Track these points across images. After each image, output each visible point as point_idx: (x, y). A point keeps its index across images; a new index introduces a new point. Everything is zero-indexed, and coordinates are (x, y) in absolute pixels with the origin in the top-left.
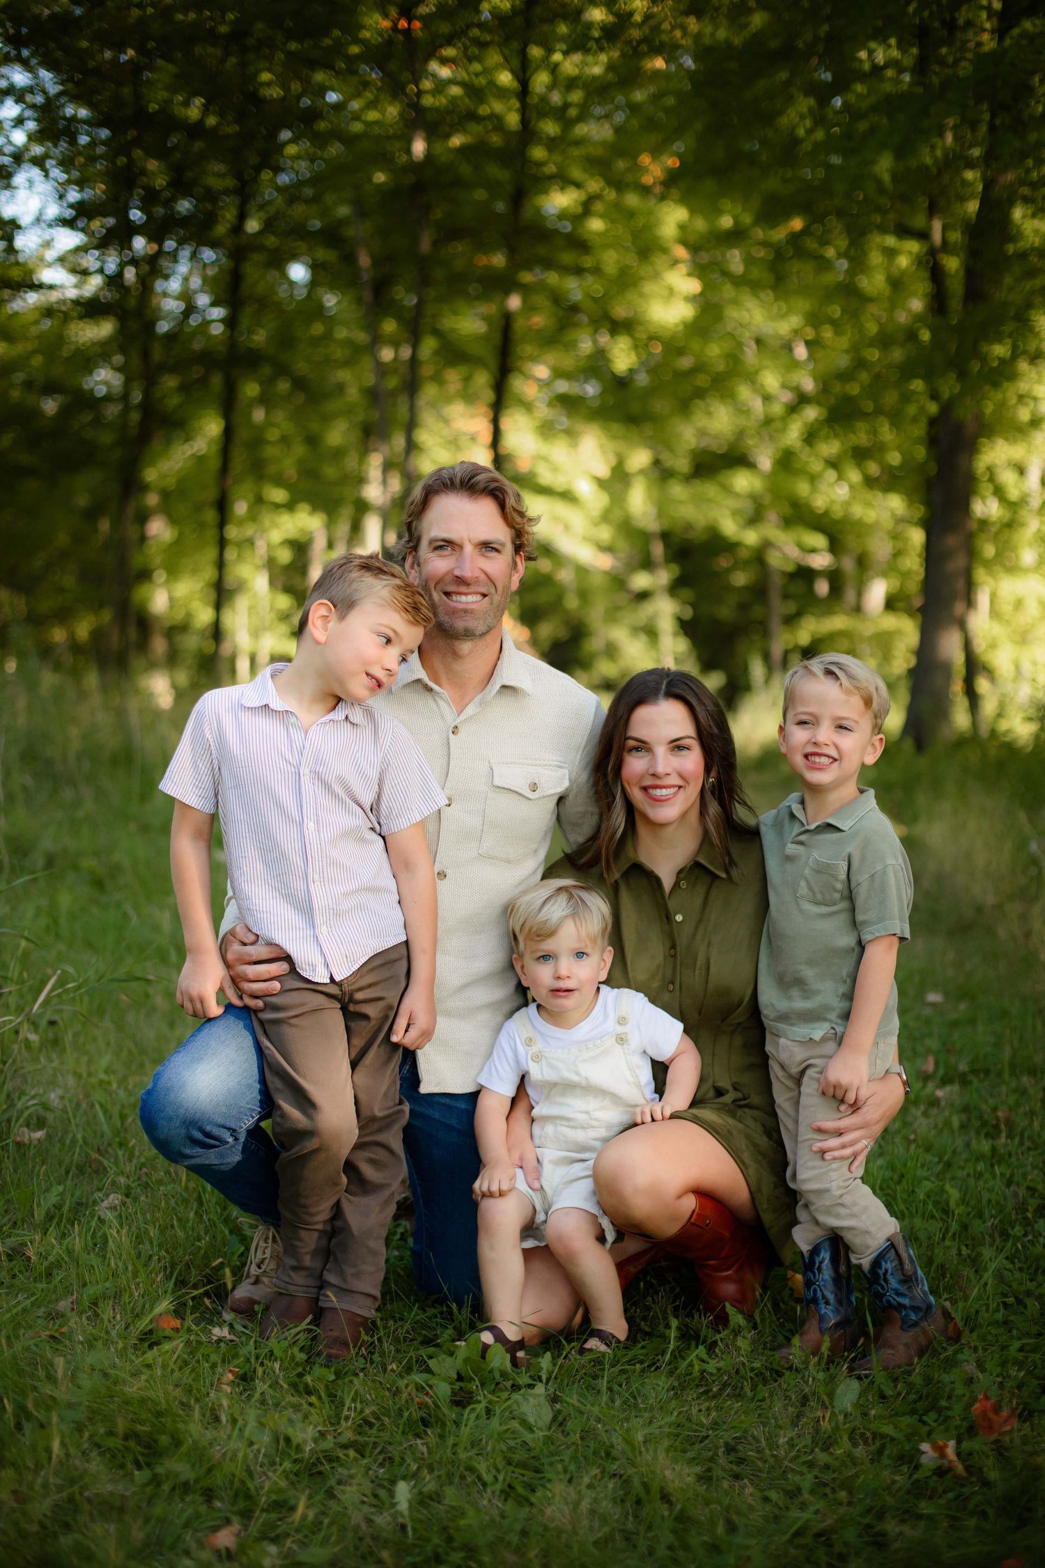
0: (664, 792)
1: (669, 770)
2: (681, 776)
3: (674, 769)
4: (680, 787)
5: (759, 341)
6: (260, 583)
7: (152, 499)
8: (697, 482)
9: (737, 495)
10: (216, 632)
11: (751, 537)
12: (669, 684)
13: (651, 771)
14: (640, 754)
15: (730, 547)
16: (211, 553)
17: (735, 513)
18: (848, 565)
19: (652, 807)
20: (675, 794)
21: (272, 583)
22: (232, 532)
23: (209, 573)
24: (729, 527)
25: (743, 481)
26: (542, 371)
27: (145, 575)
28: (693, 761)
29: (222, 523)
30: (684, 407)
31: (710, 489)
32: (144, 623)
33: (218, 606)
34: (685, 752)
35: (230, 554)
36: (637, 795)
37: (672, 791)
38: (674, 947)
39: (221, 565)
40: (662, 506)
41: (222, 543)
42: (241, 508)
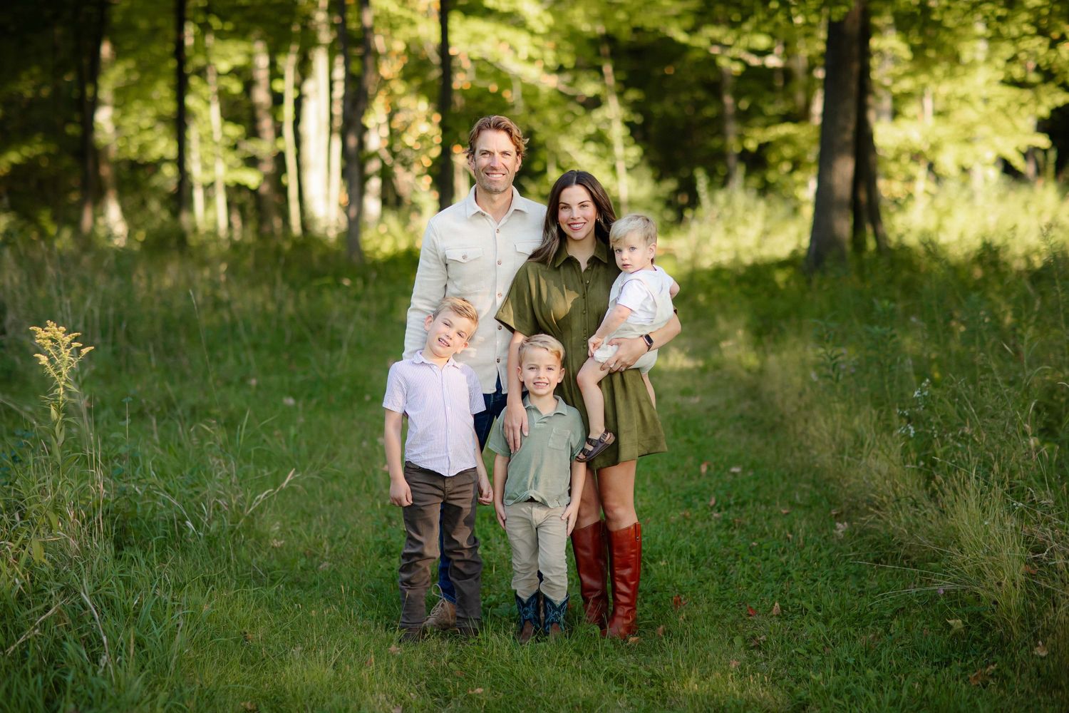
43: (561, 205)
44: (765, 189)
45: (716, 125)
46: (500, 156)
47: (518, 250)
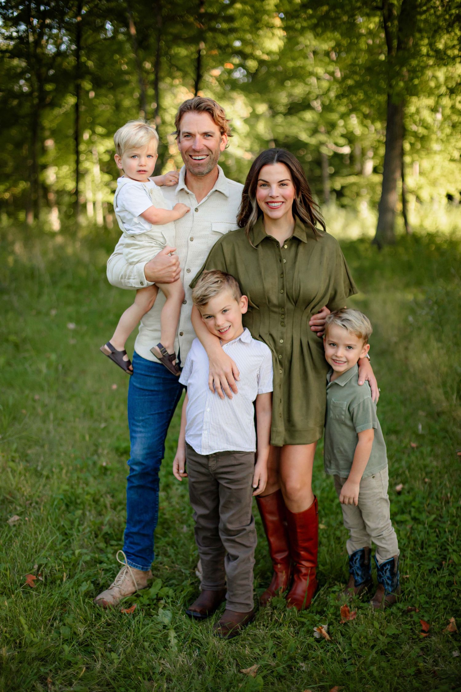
0: (276, 204)
1: (278, 195)
2: (283, 197)
3: (280, 194)
4: (283, 202)
5: (315, 53)
6: (96, 170)
7: (47, 133)
8: (289, 117)
9: (307, 122)
10: (77, 193)
11: (313, 141)
12: (279, 157)
13: (270, 195)
14: (265, 187)
15: (305, 145)
16: (73, 158)
17: (305, 130)
18: (358, 152)
19: (271, 211)
20: (281, 205)
21: (102, 170)
22: (82, 147)
23: (73, 166)
24: (304, 137)
25: (308, 116)
26: (217, 72)
27: (44, 167)
28: (290, 190)
29: (77, 145)
30: (281, 84)
31: (294, 119)
32: (46, 189)
33: (77, 181)
34: (285, 187)
35: (82, 157)
36: (263, 206)
37: (280, 204)
38: (282, 273)
39: (78, 162)
40: (273, 128)
41: (77, 153)
42: (86, 136)
43: (260, 182)
44: (343, 206)
45: (320, 179)
46: (202, 137)
47: (214, 229)
